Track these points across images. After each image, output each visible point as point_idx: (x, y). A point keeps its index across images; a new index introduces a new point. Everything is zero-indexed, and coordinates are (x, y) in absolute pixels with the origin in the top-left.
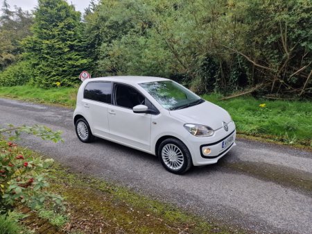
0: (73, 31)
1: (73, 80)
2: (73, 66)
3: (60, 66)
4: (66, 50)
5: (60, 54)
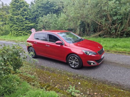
0: (27, 12)
1: (28, 32)
2: (27, 26)
3: (22, 26)
4: (24, 20)
5: (22, 21)
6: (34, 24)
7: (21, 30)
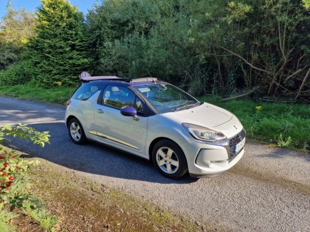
0: (75, 31)
1: (74, 80)
2: (74, 65)
4: (67, 49)
6: (92, 60)
7: (59, 74)
